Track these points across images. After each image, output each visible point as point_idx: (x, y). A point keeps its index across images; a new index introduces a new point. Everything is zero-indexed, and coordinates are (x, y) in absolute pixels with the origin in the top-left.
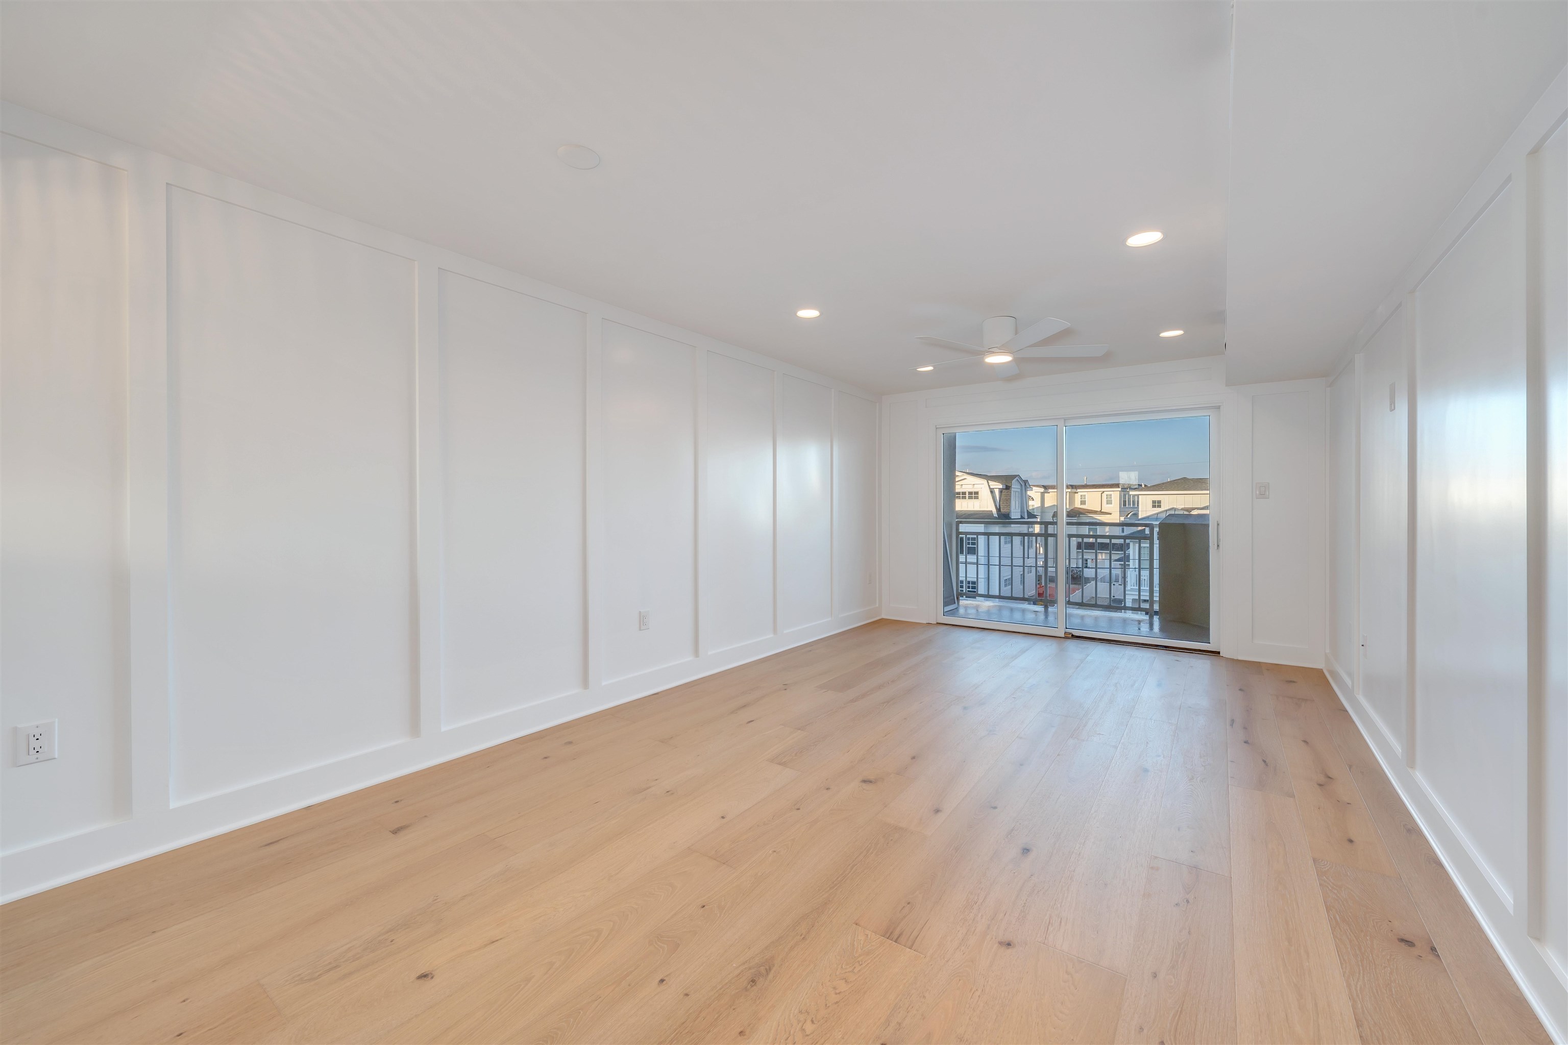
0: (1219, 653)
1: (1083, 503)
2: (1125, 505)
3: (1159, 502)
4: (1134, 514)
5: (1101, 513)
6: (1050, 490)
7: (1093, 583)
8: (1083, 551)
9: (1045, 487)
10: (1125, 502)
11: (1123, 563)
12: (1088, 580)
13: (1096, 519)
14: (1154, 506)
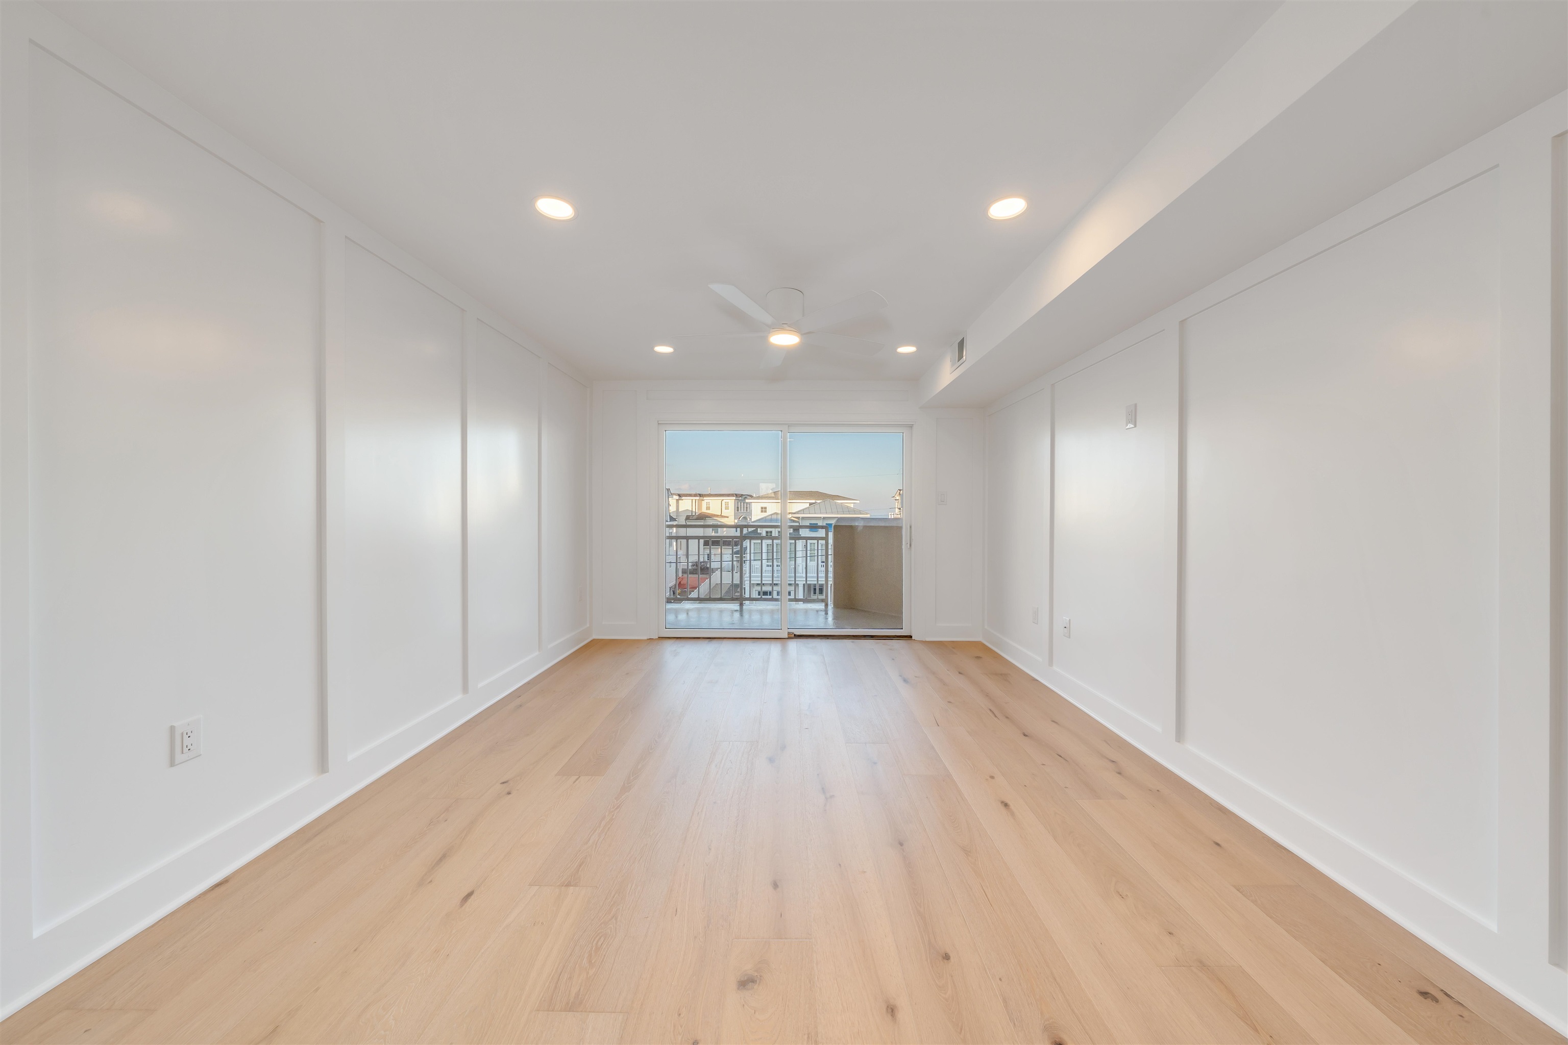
0: (911, 637)
1: (708, 508)
2: (738, 510)
3: (766, 508)
4: (743, 518)
5: (722, 516)
6: (683, 498)
7: (718, 572)
8: (710, 547)
9: (679, 495)
10: (738, 507)
11: (739, 555)
12: (713, 571)
13: (720, 522)
14: (762, 511)
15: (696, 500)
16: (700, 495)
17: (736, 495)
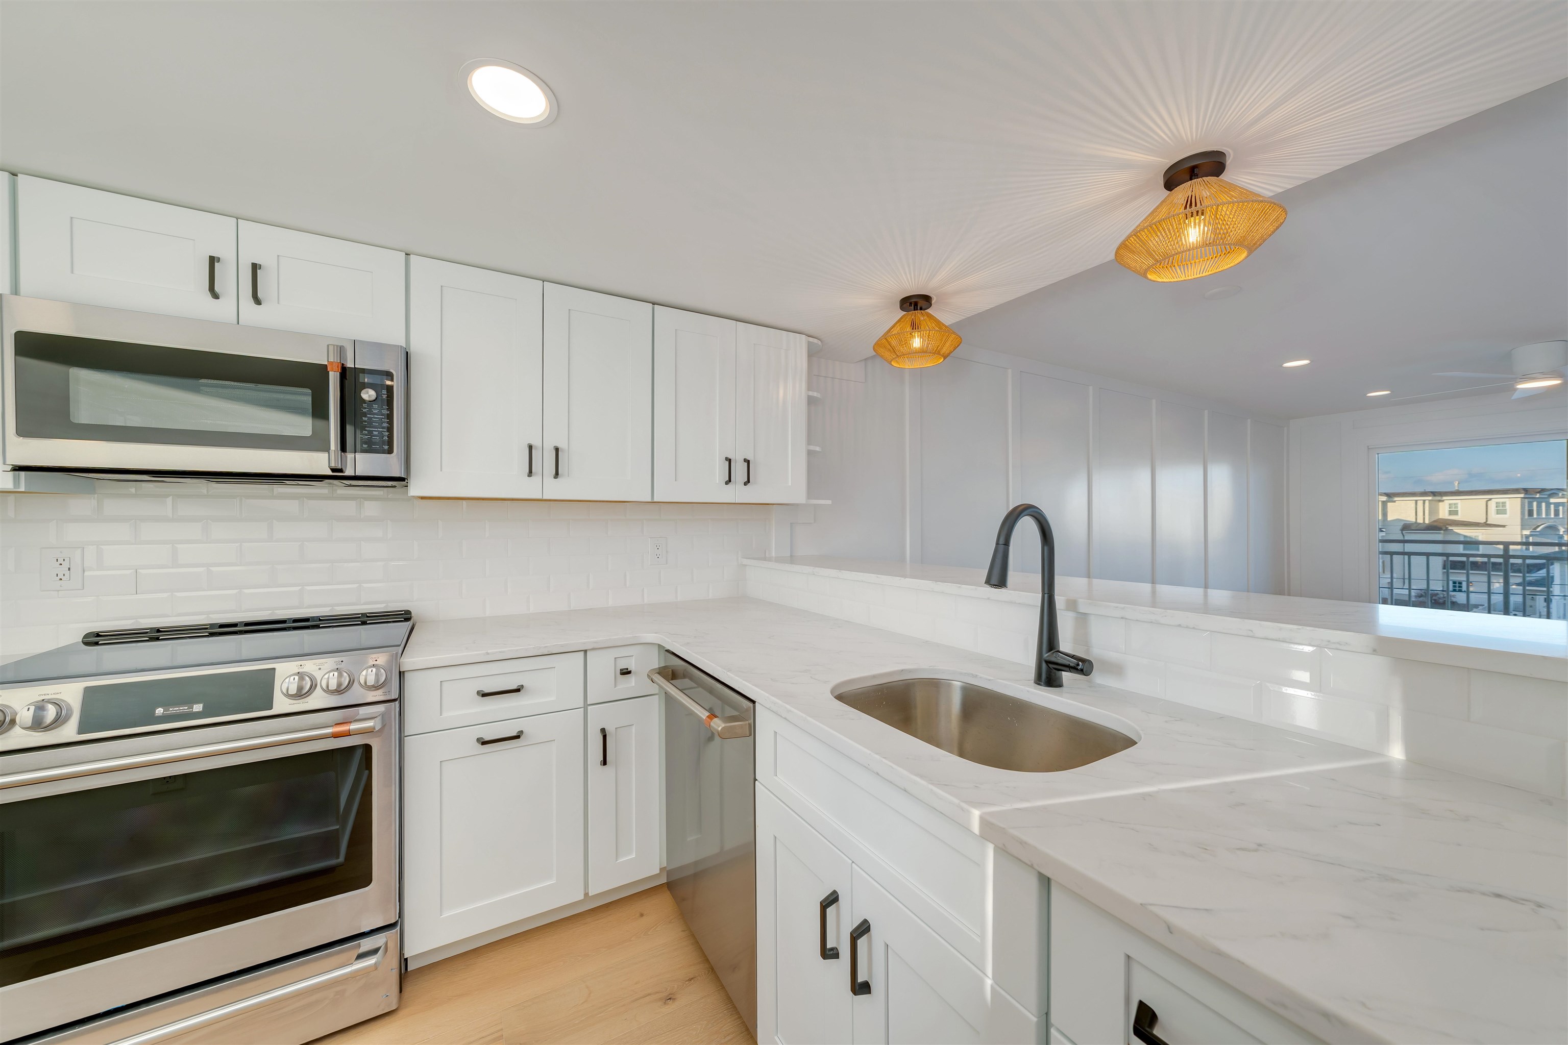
1: (1453, 513)
2: (1530, 515)
5: (1486, 525)
10: (1530, 511)
13: (1479, 534)
15: (1424, 501)
16: (1434, 494)
17: (1526, 491)
